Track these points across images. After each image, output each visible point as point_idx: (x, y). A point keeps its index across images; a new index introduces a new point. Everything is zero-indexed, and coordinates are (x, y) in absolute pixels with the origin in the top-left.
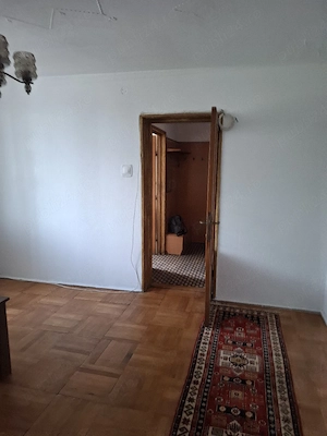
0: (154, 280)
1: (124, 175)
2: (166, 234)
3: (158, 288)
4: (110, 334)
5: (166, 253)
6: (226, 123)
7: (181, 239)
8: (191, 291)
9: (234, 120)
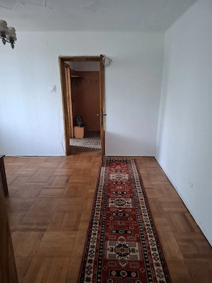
0: (71, 151)
1: (51, 91)
2: (74, 126)
3: (74, 154)
4: (55, 174)
5: (74, 137)
6: (106, 62)
7: (83, 129)
8: (92, 154)
9: (110, 61)
